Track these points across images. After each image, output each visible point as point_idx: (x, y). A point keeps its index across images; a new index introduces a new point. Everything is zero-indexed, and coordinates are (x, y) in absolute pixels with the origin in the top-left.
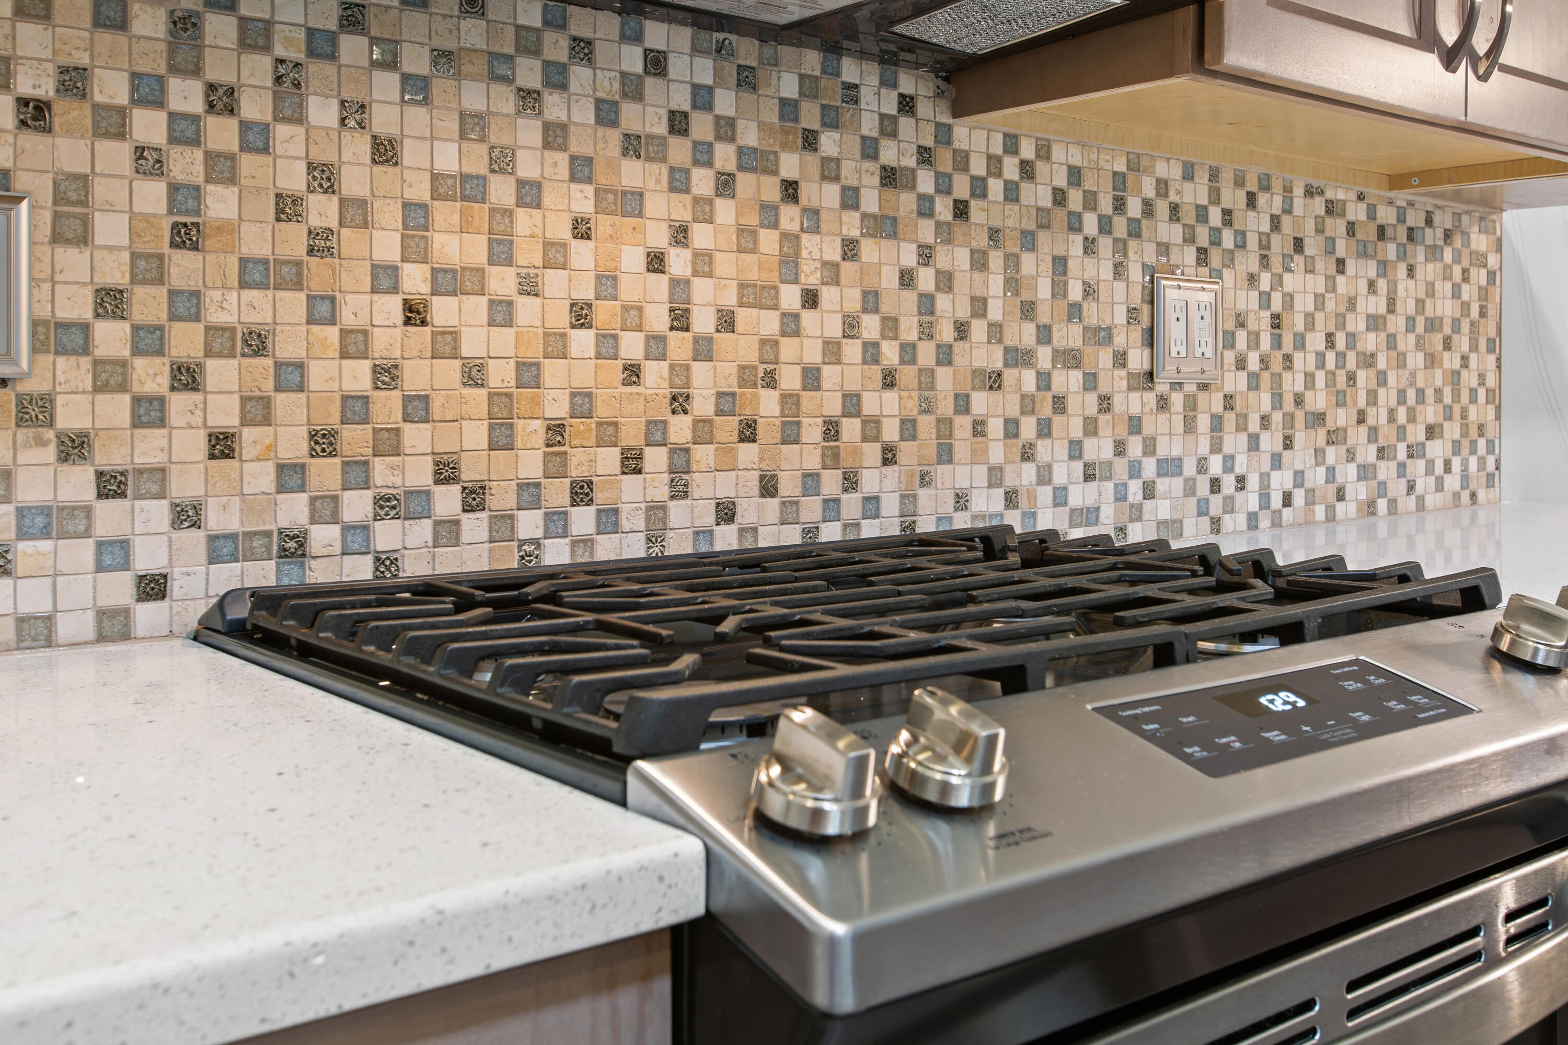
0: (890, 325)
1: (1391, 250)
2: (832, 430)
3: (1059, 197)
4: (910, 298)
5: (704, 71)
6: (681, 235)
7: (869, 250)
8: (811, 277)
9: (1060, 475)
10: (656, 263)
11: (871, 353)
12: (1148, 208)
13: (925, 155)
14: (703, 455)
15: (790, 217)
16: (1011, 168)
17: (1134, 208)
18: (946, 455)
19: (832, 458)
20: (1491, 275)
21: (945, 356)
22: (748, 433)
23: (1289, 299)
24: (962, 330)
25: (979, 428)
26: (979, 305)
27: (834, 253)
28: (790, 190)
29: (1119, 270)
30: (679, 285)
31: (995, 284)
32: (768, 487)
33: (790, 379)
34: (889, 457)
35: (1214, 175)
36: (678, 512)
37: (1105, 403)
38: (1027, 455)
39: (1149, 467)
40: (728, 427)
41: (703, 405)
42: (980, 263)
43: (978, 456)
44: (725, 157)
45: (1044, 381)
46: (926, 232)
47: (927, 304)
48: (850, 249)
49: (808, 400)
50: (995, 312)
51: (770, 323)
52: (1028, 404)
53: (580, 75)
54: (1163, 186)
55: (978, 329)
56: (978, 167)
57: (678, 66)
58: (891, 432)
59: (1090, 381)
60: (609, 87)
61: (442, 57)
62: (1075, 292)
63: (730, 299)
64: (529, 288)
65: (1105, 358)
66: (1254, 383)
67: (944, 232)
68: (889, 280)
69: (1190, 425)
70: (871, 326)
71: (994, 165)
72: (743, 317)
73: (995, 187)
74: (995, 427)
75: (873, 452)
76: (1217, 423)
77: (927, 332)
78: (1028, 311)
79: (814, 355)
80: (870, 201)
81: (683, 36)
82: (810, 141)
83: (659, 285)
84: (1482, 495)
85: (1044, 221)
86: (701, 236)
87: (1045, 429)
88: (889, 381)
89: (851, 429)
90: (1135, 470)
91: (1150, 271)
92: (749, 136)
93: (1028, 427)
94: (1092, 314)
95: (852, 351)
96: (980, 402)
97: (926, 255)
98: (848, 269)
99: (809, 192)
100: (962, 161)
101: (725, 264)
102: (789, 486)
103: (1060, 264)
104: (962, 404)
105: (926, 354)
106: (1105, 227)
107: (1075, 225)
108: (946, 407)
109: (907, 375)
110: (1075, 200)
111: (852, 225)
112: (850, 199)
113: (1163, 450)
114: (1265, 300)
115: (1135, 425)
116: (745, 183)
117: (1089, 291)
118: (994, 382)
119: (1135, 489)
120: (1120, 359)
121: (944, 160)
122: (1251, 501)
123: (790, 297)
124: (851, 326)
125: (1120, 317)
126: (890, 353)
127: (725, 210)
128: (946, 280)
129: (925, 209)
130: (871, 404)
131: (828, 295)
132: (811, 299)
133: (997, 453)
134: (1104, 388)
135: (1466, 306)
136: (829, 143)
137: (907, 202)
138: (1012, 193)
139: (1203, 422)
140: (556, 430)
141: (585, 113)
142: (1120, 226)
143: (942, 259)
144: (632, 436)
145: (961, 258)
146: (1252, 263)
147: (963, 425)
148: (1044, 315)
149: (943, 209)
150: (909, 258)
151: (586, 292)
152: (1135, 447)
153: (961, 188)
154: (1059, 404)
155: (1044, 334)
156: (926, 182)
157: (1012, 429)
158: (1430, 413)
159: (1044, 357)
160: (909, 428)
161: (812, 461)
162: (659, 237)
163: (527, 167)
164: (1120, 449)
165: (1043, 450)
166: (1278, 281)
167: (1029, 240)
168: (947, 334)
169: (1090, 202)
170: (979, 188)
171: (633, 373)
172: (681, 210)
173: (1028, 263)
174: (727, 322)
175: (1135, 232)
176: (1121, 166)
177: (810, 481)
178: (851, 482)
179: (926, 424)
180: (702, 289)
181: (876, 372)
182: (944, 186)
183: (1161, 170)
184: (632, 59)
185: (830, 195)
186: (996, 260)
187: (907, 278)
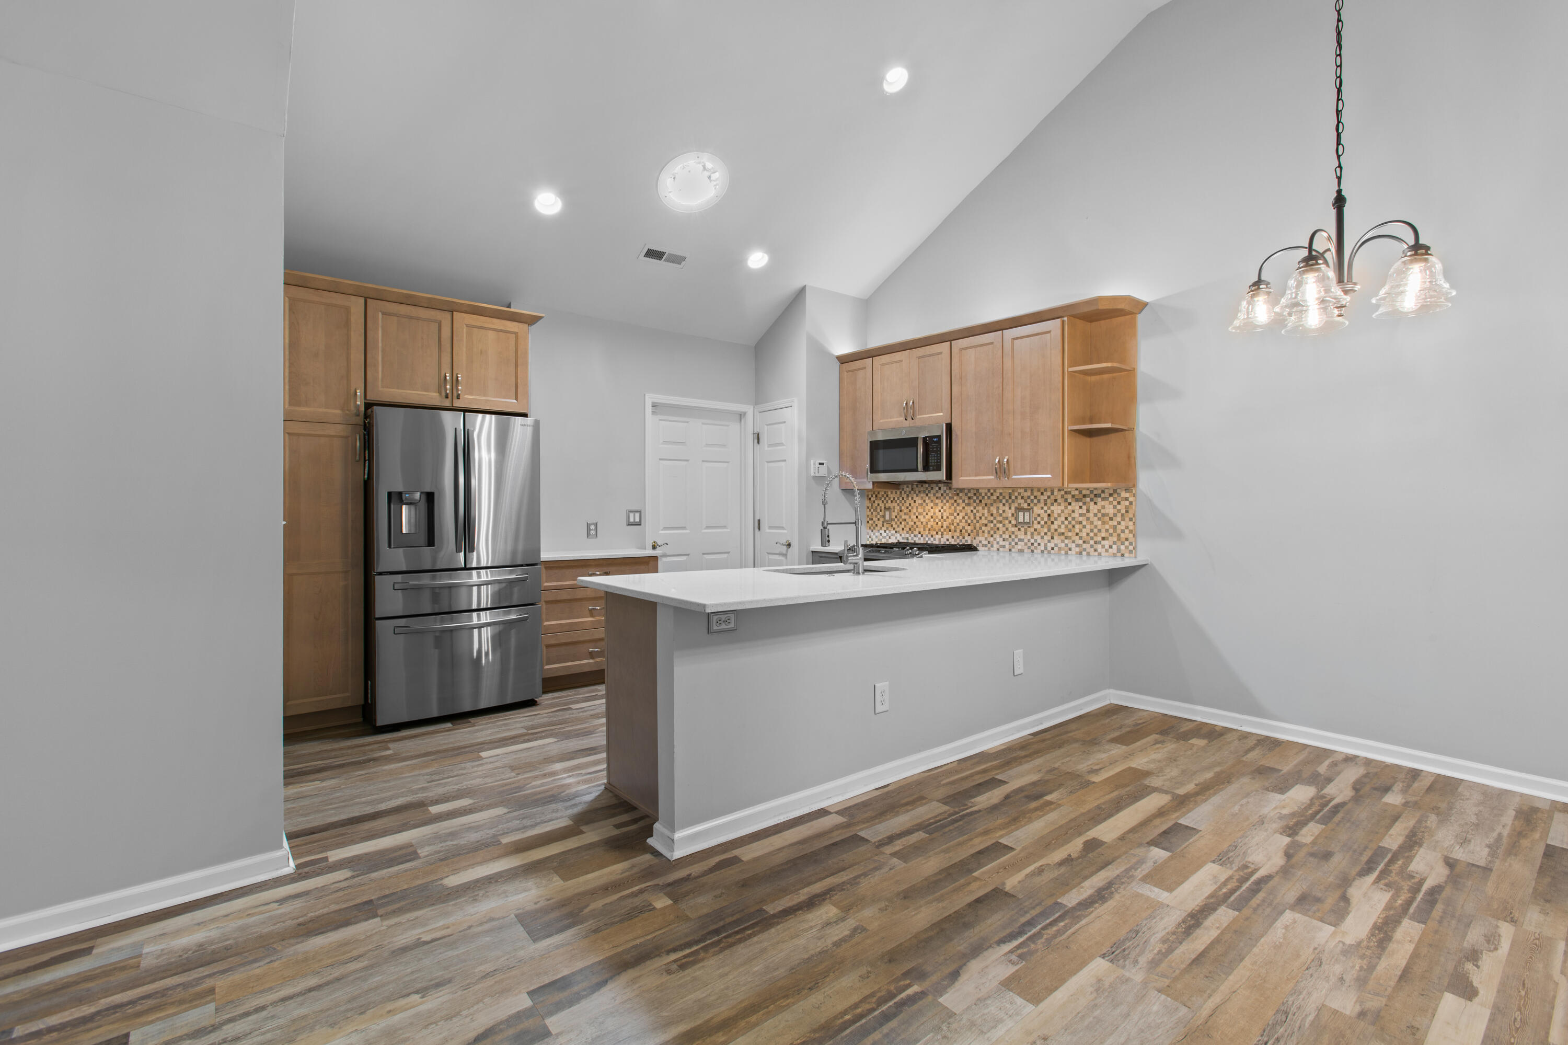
0: (969, 518)
1: (1088, 500)
2: (961, 531)
3: (998, 498)
4: (972, 514)
5: (945, 488)
6: (942, 508)
7: (966, 508)
8: (958, 512)
9: (998, 539)
10: (940, 511)
11: (966, 521)
12: (1016, 497)
13: (975, 494)
14: (945, 533)
15: (955, 504)
16: (989, 494)
17: (1013, 498)
18: (978, 535)
19: (961, 534)
20: (1131, 503)
21: (978, 521)
22: (950, 531)
23: (1053, 511)
24: (980, 518)
25: (983, 532)
26: (983, 514)
27: (961, 508)
28: (955, 501)
29: (1010, 508)
30: (942, 514)
31: (986, 511)
32: (953, 537)
33: (955, 524)
34: (969, 535)
35: (1032, 490)
36: (942, 539)
37: (1007, 529)
38: (992, 536)
39: (1016, 540)
40: (948, 530)
41: (945, 527)
42: (983, 508)
43: (983, 536)
44: (947, 498)
45: (995, 525)
46: (975, 505)
47: (975, 515)
48: (964, 508)
49: (958, 527)
50: (986, 515)
51: (953, 517)
52: (992, 529)
53: (932, 491)
54: (1019, 494)
55: (983, 518)
56: (983, 495)
57: (942, 488)
58: (969, 532)
59: (1004, 525)
60: (935, 492)
61: (919, 492)
62: (1001, 512)
63: (948, 515)
64: (927, 514)
65: (1007, 522)
66: (1042, 527)
67: (978, 505)
68: (969, 511)
69: (1026, 533)
70: (966, 518)
71: (986, 494)
72: (950, 517)
73: (986, 497)
74: (986, 532)
75: (967, 534)
76: (1032, 534)
77: (975, 518)
78: (992, 515)
79: (958, 522)
80: (966, 501)
81: (943, 485)
82: (958, 495)
83: (940, 513)
84: (1126, 555)
85: (995, 501)
86: (945, 508)
87: (995, 533)
88: (969, 525)
89: (964, 531)
90: (1013, 540)
91: (1016, 508)
92: (950, 495)
93: (992, 532)
94: (1004, 515)
95: (964, 521)
96: (984, 528)
97: (975, 508)
98: (963, 510)
99: (958, 501)
100: (980, 494)
101: (947, 511)
102: (955, 537)
103: (998, 508)
104: (980, 528)
105: (975, 521)
106: (1007, 501)
107: (1001, 501)
108: (978, 528)
109: (972, 524)
110: (1001, 498)
111: (964, 505)
112: (964, 501)
113: (1019, 537)
114: (1046, 512)
115: (1013, 533)
116: (950, 501)
117: (1004, 511)
118: (986, 525)
119: (1013, 543)
120: (1010, 522)
121: (978, 495)
122: (1043, 548)
123: (955, 514)
124: (964, 518)
125: (1010, 515)
126: (969, 521)
127: (947, 504)
128: (978, 511)
129: (975, 501)
130: (966, 528)
131: (960, 514)
132: (958, 514)
133: (986, 535)
134: (1007, 527)
135: (1119, 511)
136: (960, 495)
137: (972, 501)
138: (989, 498)
139: (1029, 533)
140: (929, 530)
141: (932, 495)
142: (1010, 501)
143: (977, 508)
144: (937, 530)
145: (980, 508)
146: (1042, 505)
147: (981, 532)
148: (994, 515)
149: (978, 501)
150: (972, 508)
151: (932, 515)
152: (1013, 536)
153: (980, 498)
154: (998, 529)
155: (995, 518)
156: (975, 498)
157: (989, 532)
158: (1103, 535)
159: (995, 522)
160: (972, 531)
161: (958, 535)
162: (940, 508)
163: (927, 502)
164: (1010, 536)
165: (995, 536)
166: (1049, 508)
167: (992, 505)
168: (978, 518)
169: (1004, 497)
170: (983, 498)
171: (937, 524)
172: (942, 505)
173: (992, 508)
174: (948, 517)
175: (1013, 501)
176: (1010, 491)
177: (958, 537)
178: (964, 538)
179: (975, 531)
180: (945, 514)
181: (967, 524)
182: (978, 498)
183: (1019, 491)
184: (937, 488)
185: (960, 501)
186: (986, 508)
187: (972, 511)
